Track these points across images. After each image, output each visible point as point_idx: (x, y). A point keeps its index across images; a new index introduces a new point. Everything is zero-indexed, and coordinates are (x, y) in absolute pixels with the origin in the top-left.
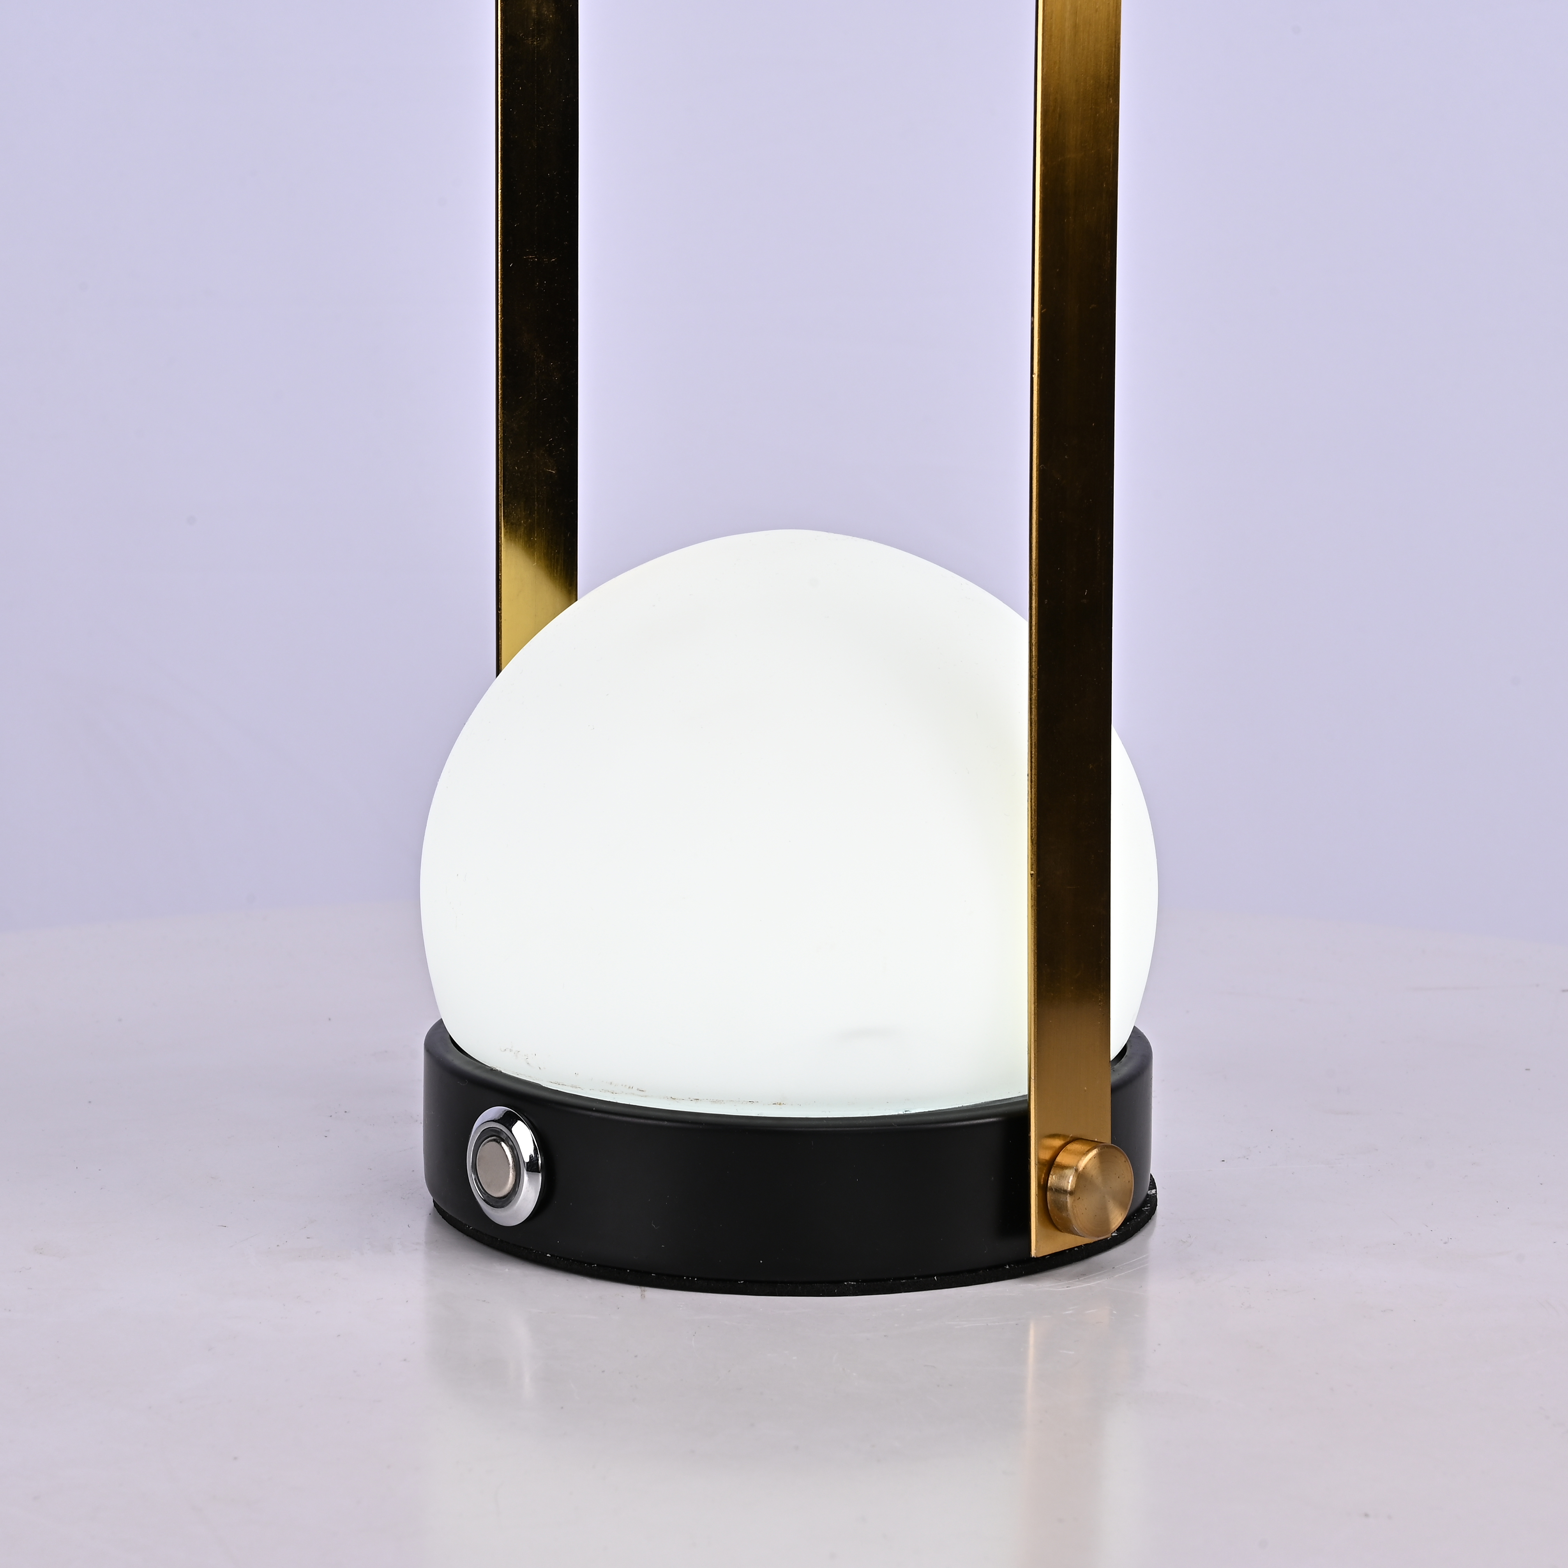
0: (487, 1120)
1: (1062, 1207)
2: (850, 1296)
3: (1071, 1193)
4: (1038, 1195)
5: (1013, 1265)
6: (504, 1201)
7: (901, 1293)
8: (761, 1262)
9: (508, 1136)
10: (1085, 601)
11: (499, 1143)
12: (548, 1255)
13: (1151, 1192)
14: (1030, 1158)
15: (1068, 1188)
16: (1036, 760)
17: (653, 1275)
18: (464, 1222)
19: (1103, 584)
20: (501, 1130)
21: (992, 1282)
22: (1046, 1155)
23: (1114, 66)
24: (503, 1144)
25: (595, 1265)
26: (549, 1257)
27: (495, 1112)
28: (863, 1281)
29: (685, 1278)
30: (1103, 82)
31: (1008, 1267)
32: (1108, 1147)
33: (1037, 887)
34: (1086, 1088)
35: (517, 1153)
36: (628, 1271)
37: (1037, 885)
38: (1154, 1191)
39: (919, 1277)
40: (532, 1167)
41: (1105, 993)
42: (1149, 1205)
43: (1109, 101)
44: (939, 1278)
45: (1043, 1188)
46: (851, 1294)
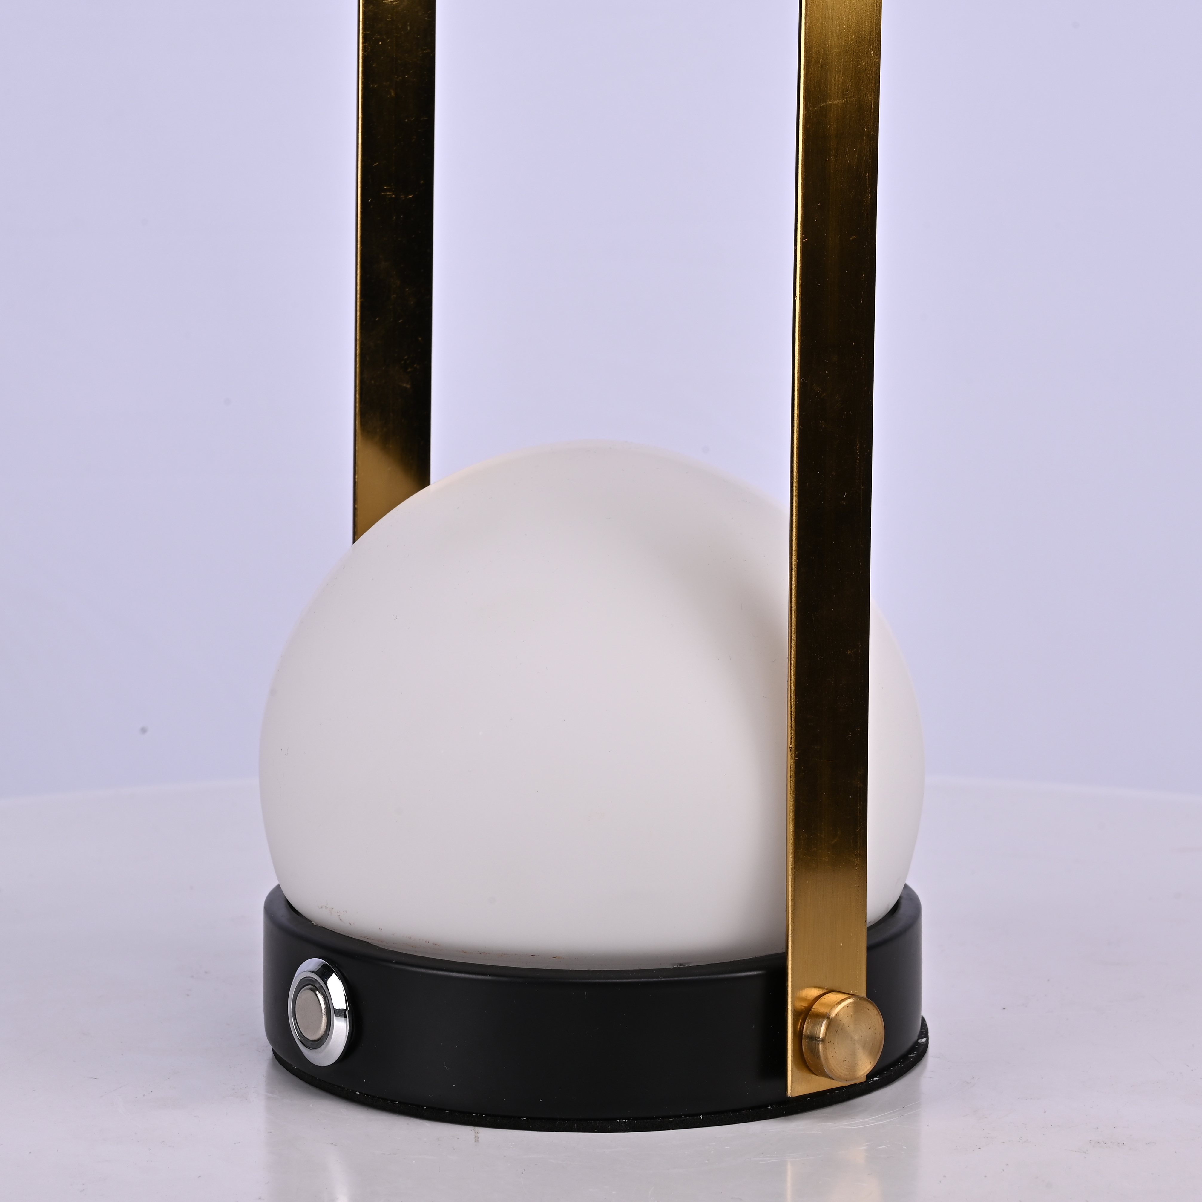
0: (304, 971)
1: (815, 1052)
2: (622, 1132)
3: (823, 1040)
4: (794, 1040)
5: (775, 1106)
6: (318, 1043)
7: (669, 1129)
8: (541, 1100)
9: (322, 985)
10: (844, 503)
11: (314, 991)
12: (357, 1093)
13: (921, 1040)
14: (787, 1006)
15: (819, 1036)
16: (795, 644)
17: (446, 1111)
18: (289, 1062)
19: (862, 487)
20: (316, 979)
21: (755, 1121)
22: (803, 1005)
23: (876, 23)
24: (317, 993)
25: (397, 1102)
26: (358, 1094)
27: (312, 964)
28: (634, 1119)
29: (474, 1114)
30: (865, 37)
31: (770, 1108)
32: (861, 998)
33: (794, 759)
34: (841, 944)
35: (328, 1000)
36: (425, 1108)
37: (795, 758)
38: (924, 1040)
39: (686, 1116)
40: (340, 1013)
41: (861, 858)
42: (916, 1052)
43: (871, 54)
44: (705, 1117)
45: (799, 1035)
46: (623, 1130)
